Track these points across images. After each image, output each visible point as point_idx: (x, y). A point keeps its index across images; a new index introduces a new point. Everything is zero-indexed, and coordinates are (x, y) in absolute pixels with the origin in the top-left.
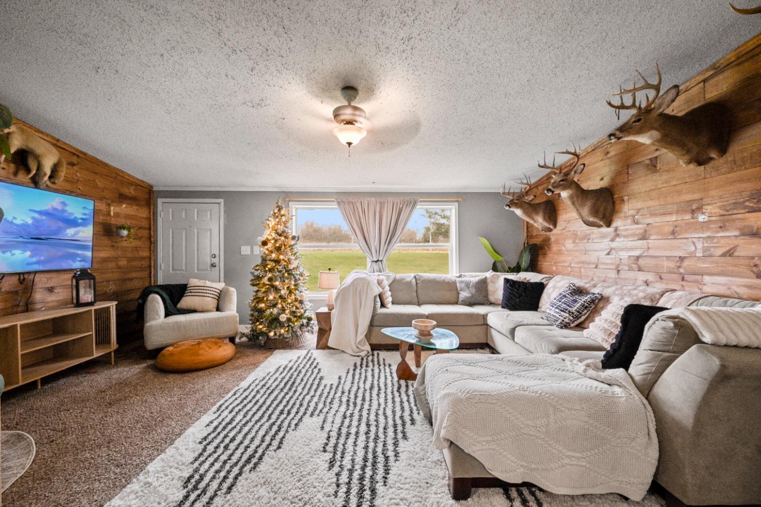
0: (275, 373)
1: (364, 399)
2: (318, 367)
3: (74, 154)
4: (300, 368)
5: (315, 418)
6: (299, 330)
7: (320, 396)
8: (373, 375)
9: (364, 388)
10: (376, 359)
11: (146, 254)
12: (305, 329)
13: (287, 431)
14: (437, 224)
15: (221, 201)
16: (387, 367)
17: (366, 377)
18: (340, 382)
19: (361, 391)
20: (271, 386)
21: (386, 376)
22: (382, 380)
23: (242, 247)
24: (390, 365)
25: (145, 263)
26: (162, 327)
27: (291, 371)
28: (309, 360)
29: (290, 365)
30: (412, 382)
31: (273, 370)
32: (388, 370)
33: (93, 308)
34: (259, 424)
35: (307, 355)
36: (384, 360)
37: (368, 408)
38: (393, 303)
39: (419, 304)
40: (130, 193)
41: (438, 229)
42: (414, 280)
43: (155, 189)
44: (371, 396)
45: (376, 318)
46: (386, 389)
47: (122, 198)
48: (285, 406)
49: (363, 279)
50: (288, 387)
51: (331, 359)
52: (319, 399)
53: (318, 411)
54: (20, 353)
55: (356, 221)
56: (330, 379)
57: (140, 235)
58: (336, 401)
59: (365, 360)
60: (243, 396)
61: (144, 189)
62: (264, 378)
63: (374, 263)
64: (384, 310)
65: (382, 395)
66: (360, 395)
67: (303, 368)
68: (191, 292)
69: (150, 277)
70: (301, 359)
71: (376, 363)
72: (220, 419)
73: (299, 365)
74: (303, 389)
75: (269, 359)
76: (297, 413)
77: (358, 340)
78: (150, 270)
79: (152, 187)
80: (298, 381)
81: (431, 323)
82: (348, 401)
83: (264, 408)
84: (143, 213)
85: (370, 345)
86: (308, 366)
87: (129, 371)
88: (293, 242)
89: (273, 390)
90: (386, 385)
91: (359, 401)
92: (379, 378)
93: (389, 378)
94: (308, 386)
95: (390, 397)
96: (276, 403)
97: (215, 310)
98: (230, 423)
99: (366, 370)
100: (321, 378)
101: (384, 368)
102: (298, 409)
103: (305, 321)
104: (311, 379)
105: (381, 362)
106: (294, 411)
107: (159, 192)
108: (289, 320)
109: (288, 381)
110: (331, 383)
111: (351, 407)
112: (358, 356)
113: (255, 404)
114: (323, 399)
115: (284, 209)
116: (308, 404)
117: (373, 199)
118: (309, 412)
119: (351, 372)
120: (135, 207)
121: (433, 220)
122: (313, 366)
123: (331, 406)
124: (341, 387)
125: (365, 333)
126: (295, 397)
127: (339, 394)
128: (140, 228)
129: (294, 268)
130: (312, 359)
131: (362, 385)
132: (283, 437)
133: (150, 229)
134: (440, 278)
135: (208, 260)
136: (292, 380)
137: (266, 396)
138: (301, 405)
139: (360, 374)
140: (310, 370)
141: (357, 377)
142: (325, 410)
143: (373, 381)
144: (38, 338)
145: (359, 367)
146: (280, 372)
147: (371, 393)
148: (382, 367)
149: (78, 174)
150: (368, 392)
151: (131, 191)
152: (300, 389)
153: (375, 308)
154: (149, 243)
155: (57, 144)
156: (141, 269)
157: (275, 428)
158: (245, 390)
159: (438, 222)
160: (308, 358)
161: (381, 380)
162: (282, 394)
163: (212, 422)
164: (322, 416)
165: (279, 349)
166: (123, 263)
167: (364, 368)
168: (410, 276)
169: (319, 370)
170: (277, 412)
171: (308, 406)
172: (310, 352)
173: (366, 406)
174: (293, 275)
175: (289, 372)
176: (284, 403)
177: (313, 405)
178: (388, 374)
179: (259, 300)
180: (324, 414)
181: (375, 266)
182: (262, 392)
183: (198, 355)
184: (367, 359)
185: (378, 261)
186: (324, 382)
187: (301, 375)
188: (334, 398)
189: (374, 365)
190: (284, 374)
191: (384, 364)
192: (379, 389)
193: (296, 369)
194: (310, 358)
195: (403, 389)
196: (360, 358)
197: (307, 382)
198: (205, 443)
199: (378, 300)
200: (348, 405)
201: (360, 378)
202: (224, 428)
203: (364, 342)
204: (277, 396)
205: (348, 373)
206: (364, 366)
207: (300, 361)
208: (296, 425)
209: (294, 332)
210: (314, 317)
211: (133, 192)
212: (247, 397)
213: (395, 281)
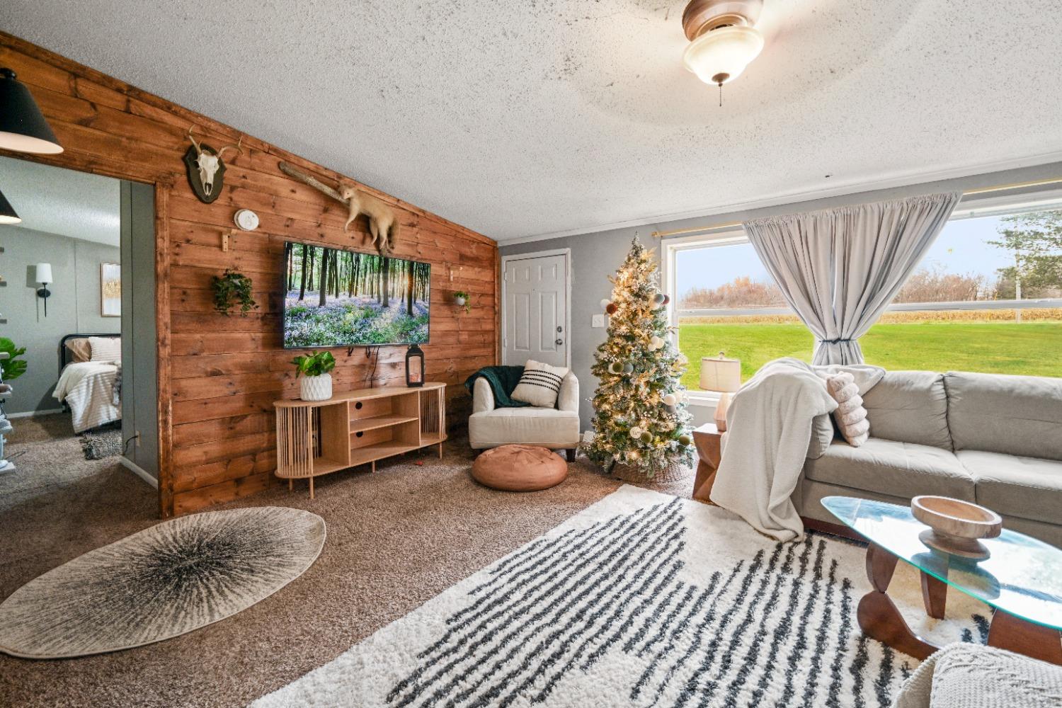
0: (604, 528)
1: (751, 658)
2: (682, 538)
3: (414, 214)
4: (648, 530)
5: (631, 657)
6: (663, 457)
7: (662, 606)
8: (794, 597)
9: (762, 626)
10: (813, 557)
11: (489, 327)
12: (676, 458)
13: (570, 665)
14: (1038, 259)
15: (568, 250)
16: (837, 588)
17: (775, 597)
18: (712, 587)
19: (752, 630)
20: (588, 551)
21: (828, 611)
22: (816, 619)
23: (594, 317)
24: (847, 585)
25: (489, 338)
26: (488, 421)
27: (632, 532)
28: (670, 518)
29: (633, 520)
30: (905, 657)
31: (604, 521)
32: (837, 596)
33: (419, 389)
34: (538, 623)
35: (671, 505)
36: (835, 563)
37: (756, 688)
38: (872, 435)
39: (954, 448)
40: (472, 252)
41: (1041, 271)
42: (939, 388)
43: (499, 245)
44: (772, 656)
45: (818, 463)
46: (820, 650)
47: (463, 259)
48: (591, 604)
49: (789, 379)
50: (614, 562)
51: (711, 528)
52: (657, 614)
53: (642, 643)
54: (349, 433)
55: (787, 261)
56: (695, 576)
57: (482, 302)
58: (688, 635)
59: (784, 553)
60: (541, 557)
61: (488, 246)
62: (584, 532)
63: (830, 345)
64: (842, 450)
65: (805, 665)
66: (747, 640)
67: (654, 531)
68: (527, 378)
69: (494, 355)
70: (658, 512)
71: (811, 566)
72: (494, 586)
73: (649, 522)
74: (637, 577)
75: (608, 498)
76: (605, 628)
77: (772, 505)
78: (494, 347)
79: (496, 243)
80: (634, 557)
81: (983, 517)
82: (714, 644)
83: (557, 594)
84: (486, 276)
85: (803, 518)
86: (664, 529)
87: (446, 472)
88: (657, 306)
89: (588, 561)
90: (821, 639)
91: (738, 660)
92: (808, 610)
93: (836, 622)
94: (648, 574)
95: (825, 679)
96: (581, 589)
97: (553, 406)
98: (499, 602)
99: (780, 579)
100: (678, 566)
101: (829, 586)
102: (610, 620)
103: (674, 444)
104: (659, 561)
105: (826, 569)
106: (601, 621)
107: (503, 247)
108: (645, 438)
109: (619, 551)
110: (694, 584)
111: (715, 667)
112: (772, 538)
113: (550, 578)
114: (664, 616)
115: (645, 251)
116: (631, 617)
117: (829, 212)
118: (626, 638)
119: (745, 572)
120: (477, 269)
121: (1025, 252)
122: (672, 533)
123: (675, 642)
124: (710, 599)
125: (792, 490)
126: (615, 591)
127: (699, 618)
128: (482, 295)
129: (658, 350)
130: (677, 517)
131: (758, 615)
132: (558, 676)
133: (494, 295)
134: (1033, 388)
135: (554, 335)
136: (626, 551)
137: (572, 569)
138: (618, 614)
139: (764, 583)
140: (665, 539)
141: (754, 588)
142: (658, 647)
143: (789, 613)
144: (378, 418)
145: (766, 566)
146: (612, 528)
147: (775, 646)
148: (823, 583)
149: (418, 236)
150: (769, 639)
151: (472, 251)
152: (629, 577)
153: (815, 441)
154: (492, 313)
155: (398, 204)
156: (484, 345)
157: (555, 646)
158: (548, 546)
159: (1042, 254)
160: (670, 512)
161: (810, 618)
162: (598, 575)
163: (479, 589)
164: (647, 659)
165: (630, 482)
166: (464, 337)
167: (778, 571)
168: (928, 378)
169: (681, 544)
170: (573, 612)
171: (630, 622)
172: (678, 503)
173: (752, 682)
174: (655, 362)
175: (627, 532)
176: (592, 596)
177: (639, 621)
178: (836, 610)
179: (601, 398)
180: (651, 656)
181: (833, 351)
182: (571, 557)
183: (511, 469)
184: (790, 550)
185: (839, 340)
186: (680, 576)
187: (645, 546)
188: (684, 624)
189: (803, 571)
190: (617, 534)
191: (831, 576)
192: (801, 645)
193: (642, 530)
194: (675, 513)
195: (872, 672)
196: (775, 543)
197: (648, 564)
198: (454, 624)
199: (827, 424)
200: (711, 657)
201: (760, 594)
202: (489, 608)
203: (788, 509)
204: (586, 577)
205: (736, 570)
206: (779, 565)
207: (654, 515)
208: (592, 657)
209: (654, 462)
210: (691, 438)
211: (474, 251)
212: (545, 559)
213: (880, 384)
